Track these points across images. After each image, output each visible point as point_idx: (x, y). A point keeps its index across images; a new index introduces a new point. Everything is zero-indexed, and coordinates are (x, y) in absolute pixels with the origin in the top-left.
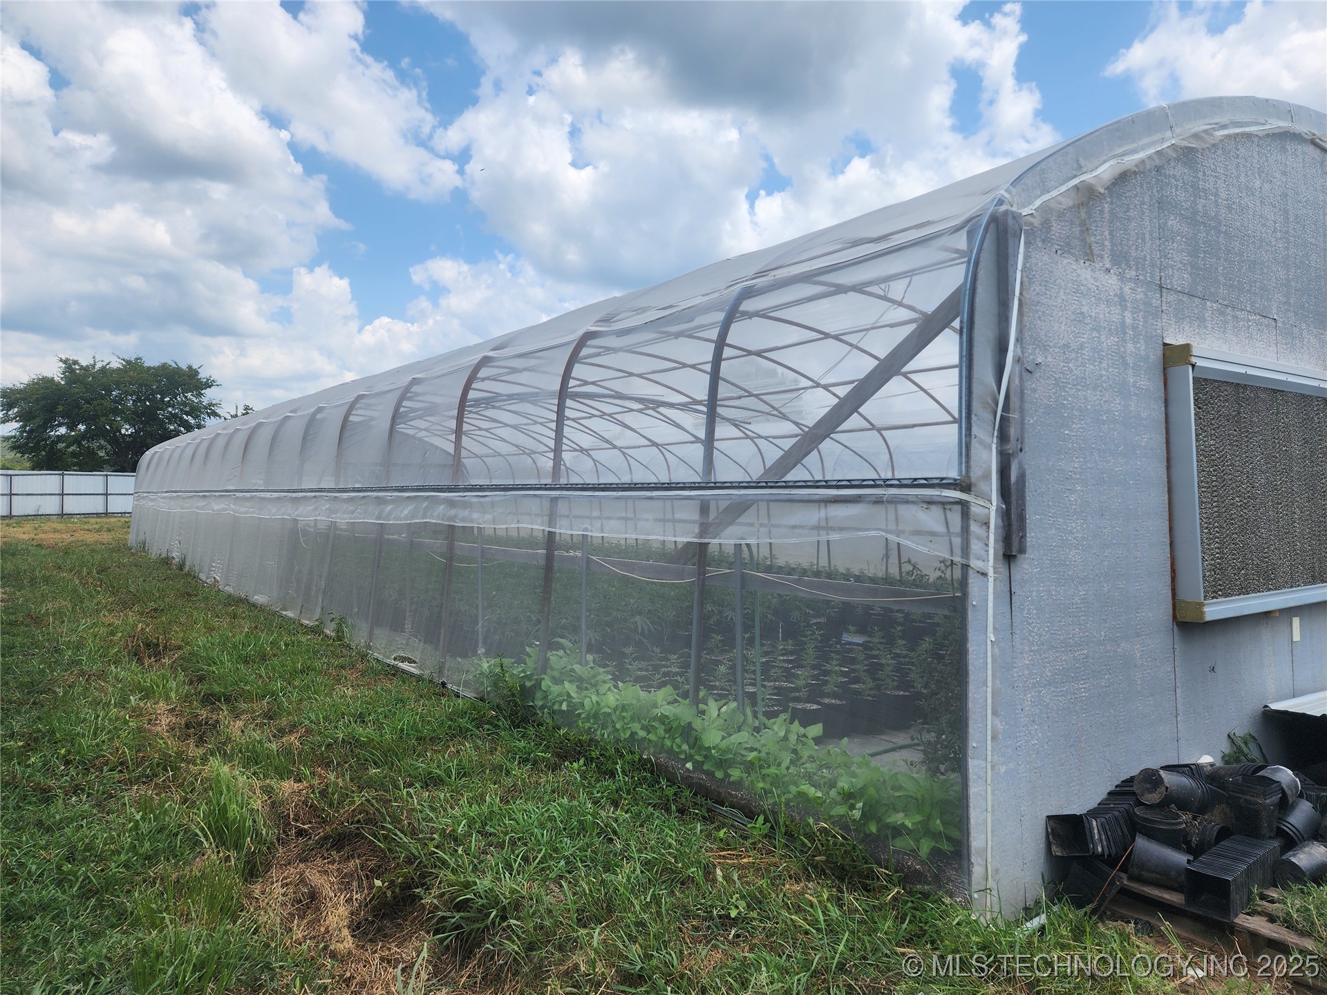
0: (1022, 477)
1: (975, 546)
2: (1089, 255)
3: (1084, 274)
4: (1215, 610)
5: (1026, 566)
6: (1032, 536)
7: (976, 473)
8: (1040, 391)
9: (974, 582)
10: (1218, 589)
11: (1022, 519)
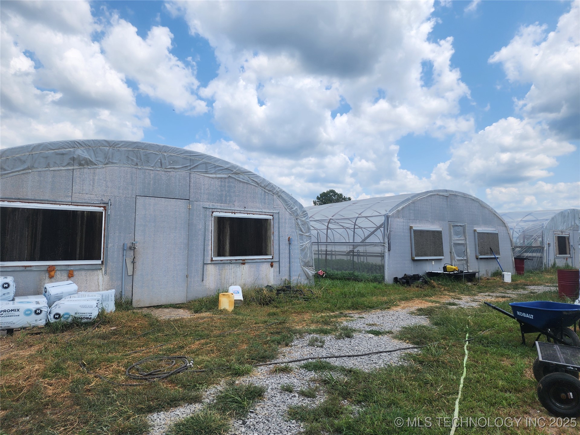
0: (390, 242)
1: (385, 249)
2: (399, 218)
3: (398, 220)
4: (416, 258)
5: (391, 252)
6: (391, 249)
7: (385, 242)
8: (392, 233)
9: (385, 253)
10: (417, 256)
11: (390, 247)
